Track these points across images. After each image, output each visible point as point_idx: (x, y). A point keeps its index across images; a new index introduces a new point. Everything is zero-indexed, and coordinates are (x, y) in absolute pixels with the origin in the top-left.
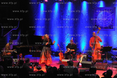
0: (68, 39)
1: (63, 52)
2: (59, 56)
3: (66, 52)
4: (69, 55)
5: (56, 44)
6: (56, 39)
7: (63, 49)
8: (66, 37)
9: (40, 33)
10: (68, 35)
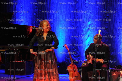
0: (89, 32)
1: (78, 65)
2: (68, 73)
3: (84, 64)
4: (92, 70)
5: (62, 45)
6: (61, 34)
7: (77, 57)
8: (84, 30)
9: (25, 18)
10: (89, 23)
